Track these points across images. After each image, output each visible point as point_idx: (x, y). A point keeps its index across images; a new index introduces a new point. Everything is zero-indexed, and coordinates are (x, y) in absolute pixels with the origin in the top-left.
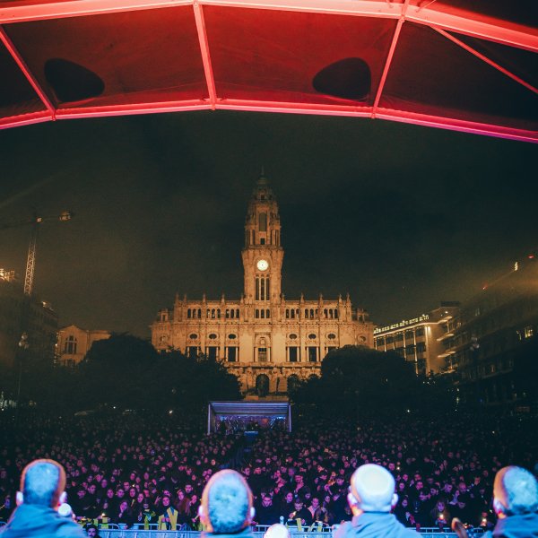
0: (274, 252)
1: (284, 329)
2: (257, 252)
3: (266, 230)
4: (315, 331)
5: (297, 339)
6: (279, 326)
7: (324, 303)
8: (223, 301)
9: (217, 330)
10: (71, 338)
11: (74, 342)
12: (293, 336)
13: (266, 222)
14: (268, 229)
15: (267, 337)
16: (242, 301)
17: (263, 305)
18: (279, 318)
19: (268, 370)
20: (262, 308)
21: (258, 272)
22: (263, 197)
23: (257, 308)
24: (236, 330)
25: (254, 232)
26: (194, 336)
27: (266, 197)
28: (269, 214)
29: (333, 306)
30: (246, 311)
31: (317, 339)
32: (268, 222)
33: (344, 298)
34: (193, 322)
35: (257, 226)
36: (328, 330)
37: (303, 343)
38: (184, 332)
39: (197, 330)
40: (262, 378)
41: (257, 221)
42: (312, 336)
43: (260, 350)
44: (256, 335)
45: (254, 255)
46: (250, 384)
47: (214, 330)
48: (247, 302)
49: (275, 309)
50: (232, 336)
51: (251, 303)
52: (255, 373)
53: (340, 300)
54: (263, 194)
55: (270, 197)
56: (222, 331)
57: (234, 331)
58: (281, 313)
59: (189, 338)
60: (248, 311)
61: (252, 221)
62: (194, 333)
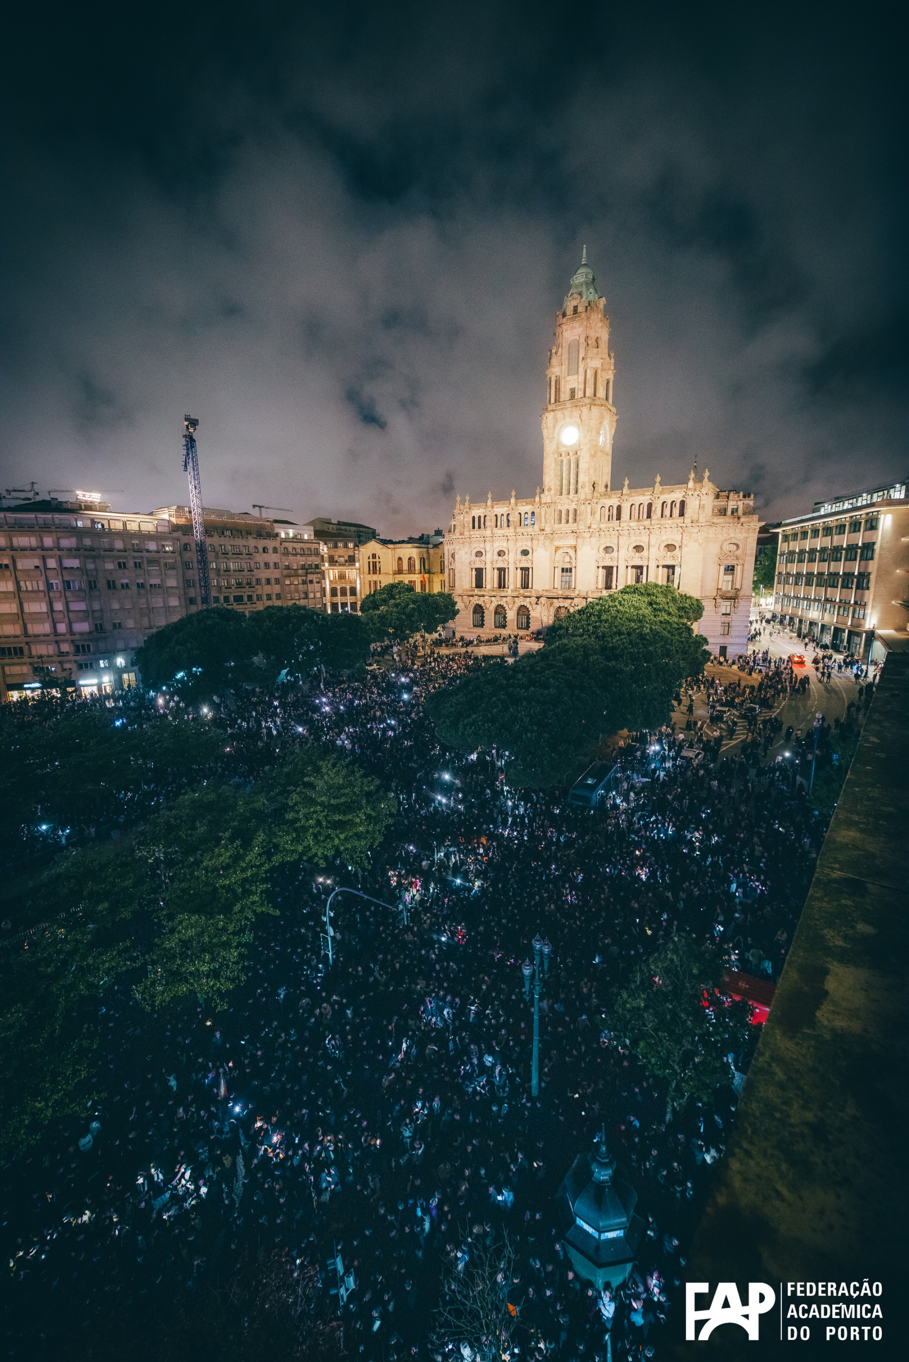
0: (585, 410)
1: (593, 540)
2: (559, 414)
3: (578, 373)
4: (643, 541)
5: (615, 554)
6: (587, 535)
7: (662, 493)
8: (513, 500)
9: (505, 544)
10: (374, 556)
11: (377, 560)
12: (608, 549)
13: (578, 358)
14: (581, 370)
15: (572, 553)
16: (537, 499)
17: (566, 504)
18: (589, 522)
19: (569, 601)
20: (567, 507)
21: (562, 449)
22: (576, 308)
23: (559, 507)
24: (529, 544)
25: (558, 382)
26: (479, 554)
27: (580, 309)
28: (582, 340)
29: (677, 495)
30: (543, 513)
31: (645, 553)
32: (582, 355)
33: (699, 479)
34: (477, 533)
35: (565, 367)
36: (664, 537)
37: (623, 559)
38: (467, 549)
39: (482, 545)
40: (563, 610)
41: (565, 356)
42: (638, 548)
43: (563, 570)
44: (557, 548)
45: (556, 420)
46: (545, 619)
47: (501, 545)
48: (543, 501)
49: (583, 507)
50: (525, 553)
51: (549, 501)
52: (552, 604)
53: (691, 484)
54: (574, 303)
55: (589, 306)
56: (511, 545)
57: (527, 545)
58: (593, 513)
59: (473, 557)
60: (545, 514)
61: (555, 360)
62: (478, 549)
